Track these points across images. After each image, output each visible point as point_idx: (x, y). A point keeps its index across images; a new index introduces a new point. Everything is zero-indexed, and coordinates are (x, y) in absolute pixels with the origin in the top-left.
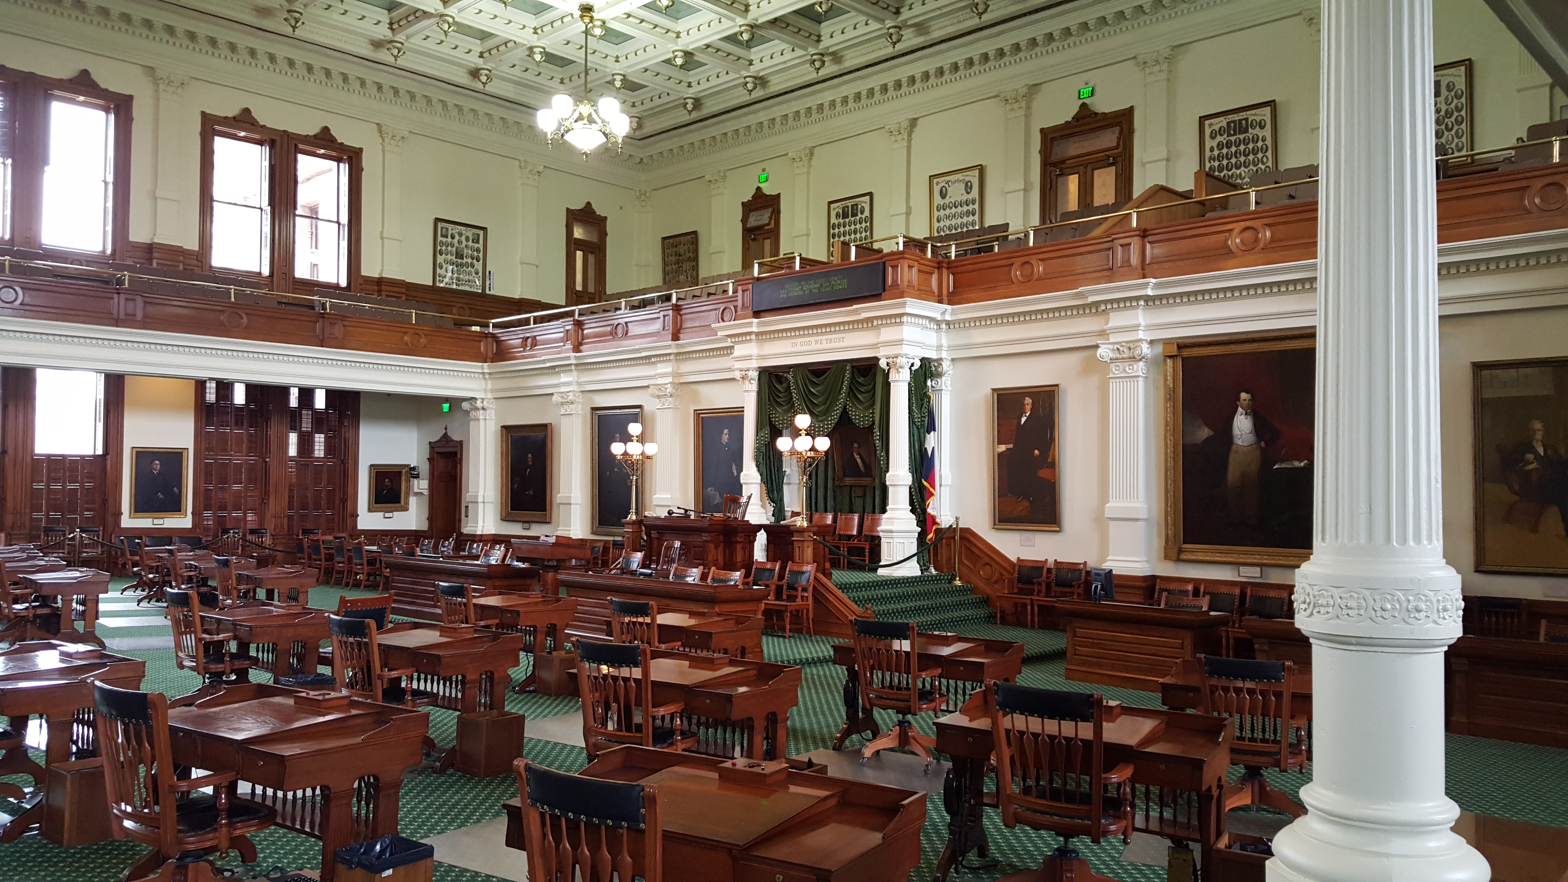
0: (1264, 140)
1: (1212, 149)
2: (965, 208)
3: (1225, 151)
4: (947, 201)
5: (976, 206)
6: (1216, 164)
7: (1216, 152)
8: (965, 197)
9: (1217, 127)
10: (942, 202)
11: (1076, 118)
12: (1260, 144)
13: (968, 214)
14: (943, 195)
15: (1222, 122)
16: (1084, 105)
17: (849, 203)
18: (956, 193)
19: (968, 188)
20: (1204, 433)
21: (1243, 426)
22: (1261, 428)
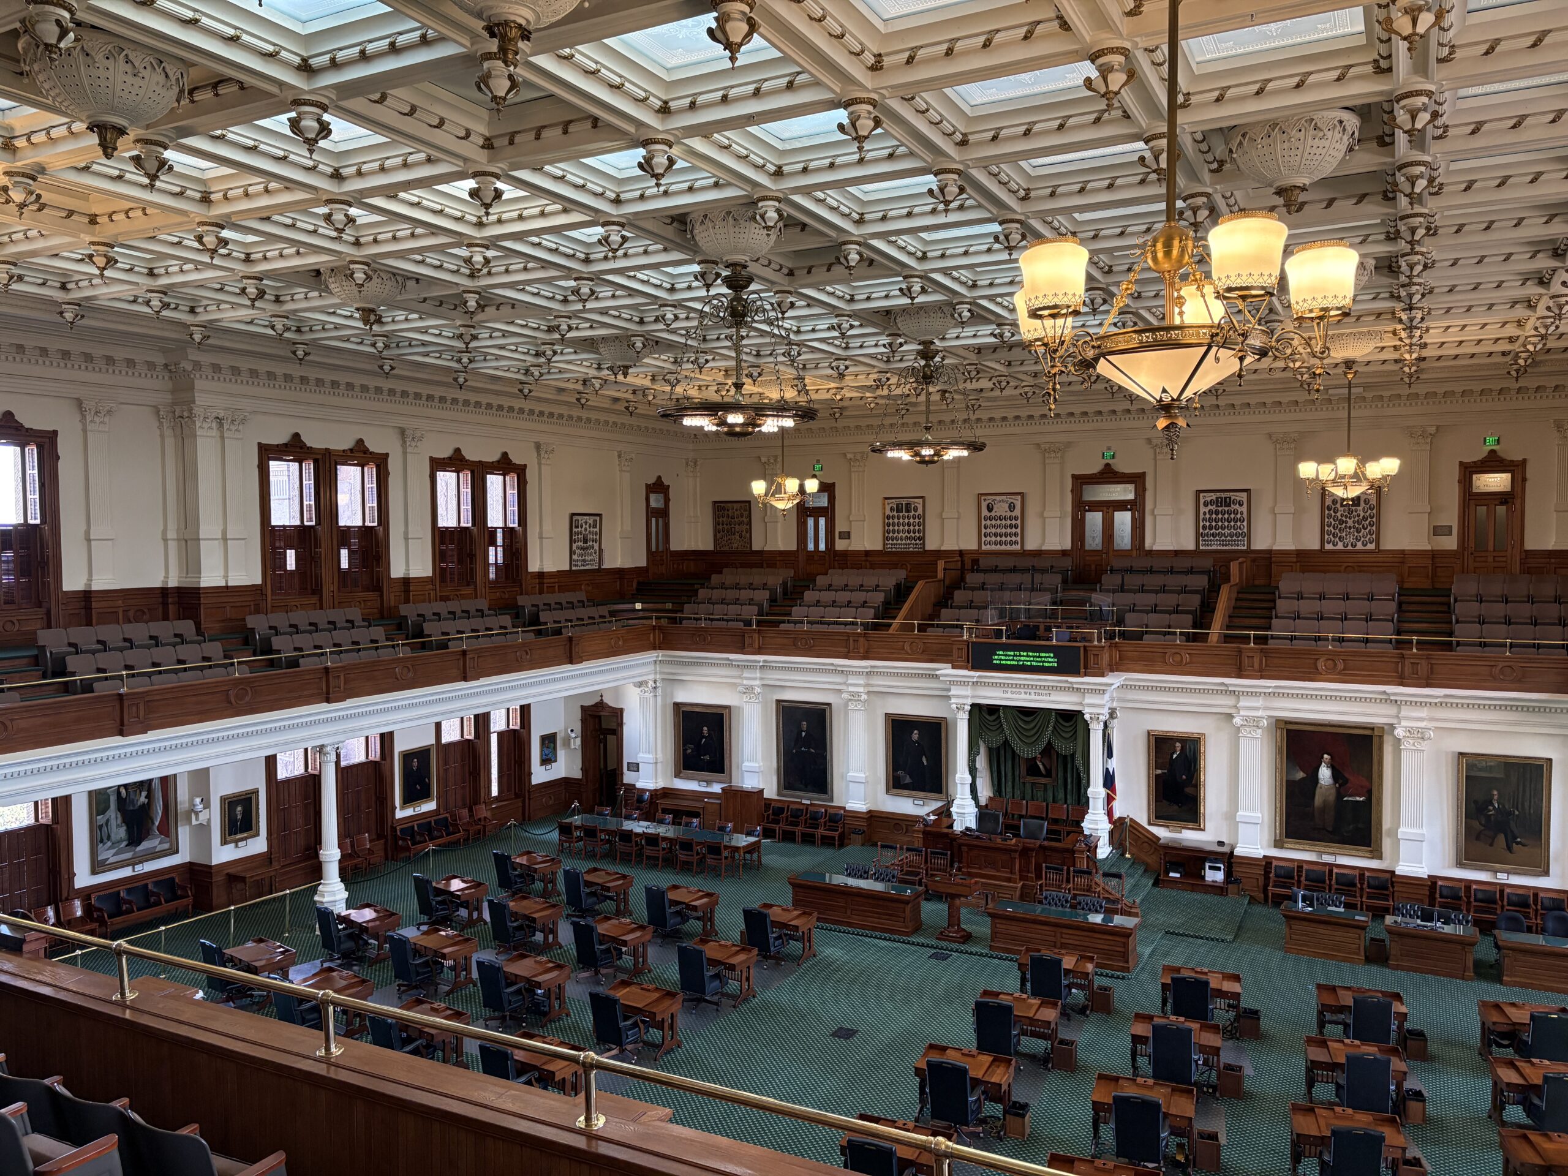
0: (1242, 513)
1: (1205, 513)
2: (1009, 522)
3: (1214, 516)
4: (993, 514)
5: (1019, 522)
6: (1208, 524)
7: (1208, 516)
8: (1009, 514)
9: (1209, 499)
10: (989, 514)
11: (1101, 473)
12: (1239, 516)
13: (1011, 526)
14: (990, 509)
15: (1213, 496)
16: (1108, 465)
17: (904, 502)
18: (1001, 509)
19: (1012, 507)
20: (1301, 775)
21: (1325, 773)
22: (1336, 775)
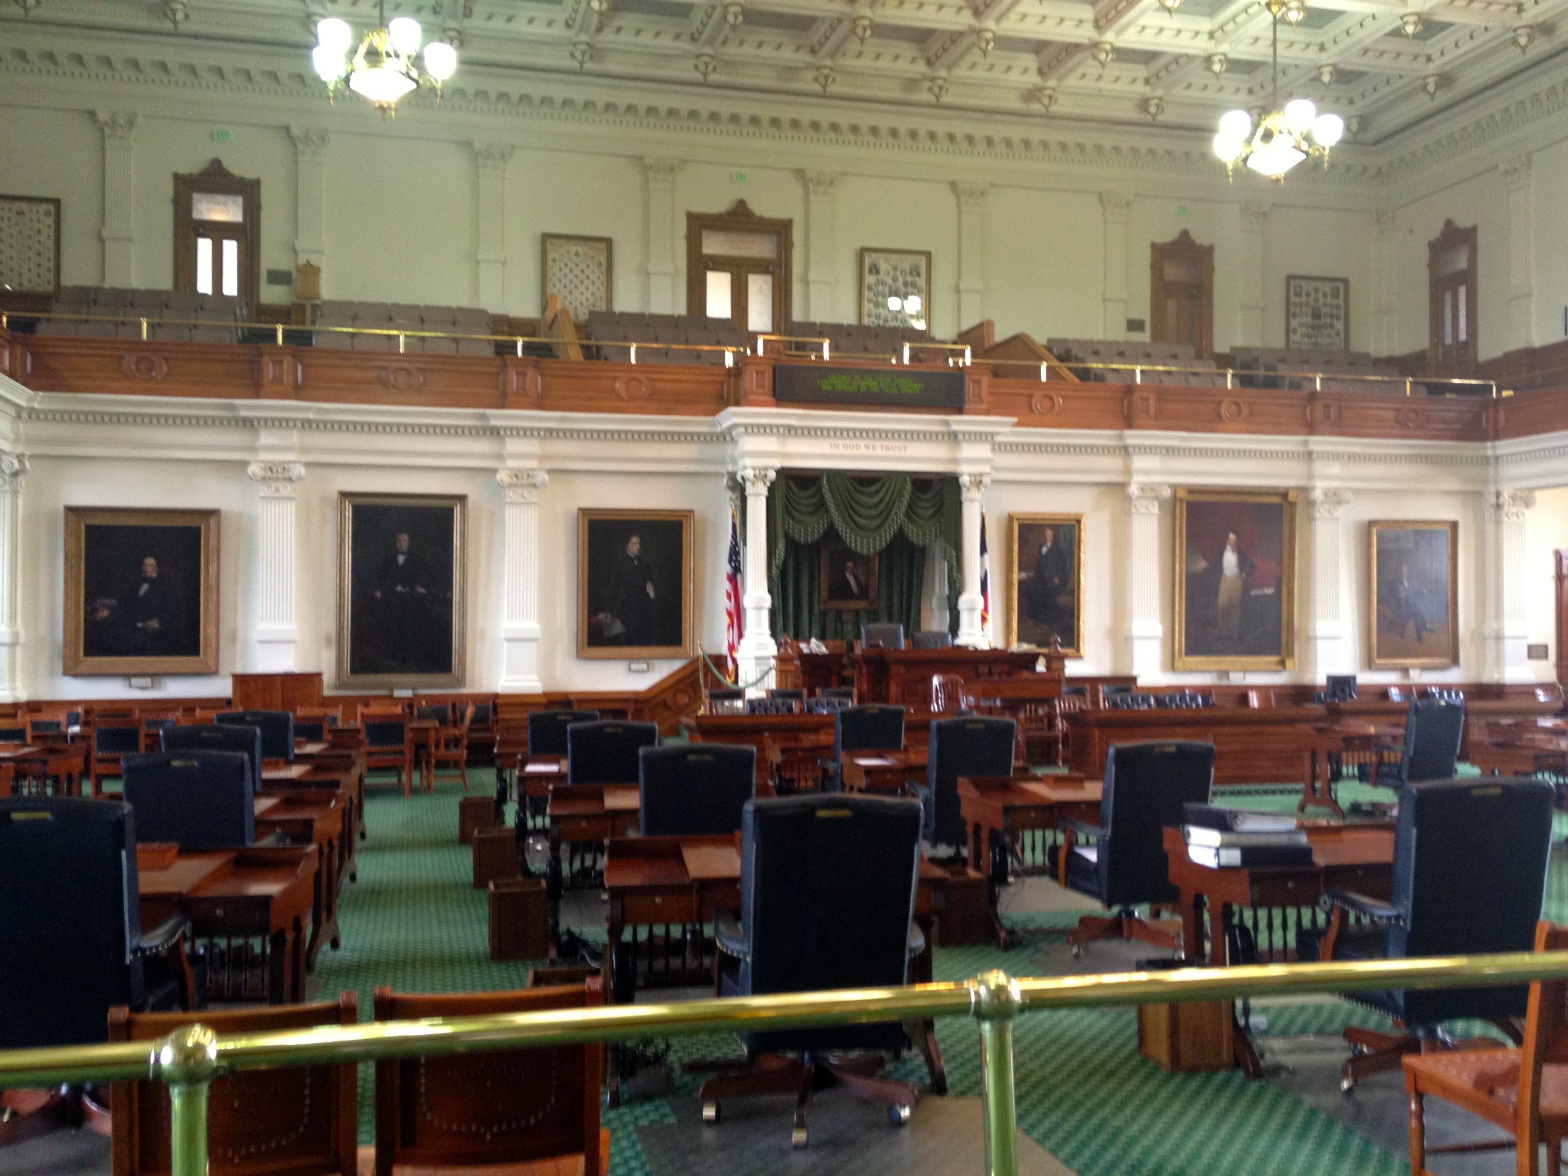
11: (730, 215)
16: (740, 203)
20: (1202, 564)
21: (1230, 559)
22: (1243, 562)
